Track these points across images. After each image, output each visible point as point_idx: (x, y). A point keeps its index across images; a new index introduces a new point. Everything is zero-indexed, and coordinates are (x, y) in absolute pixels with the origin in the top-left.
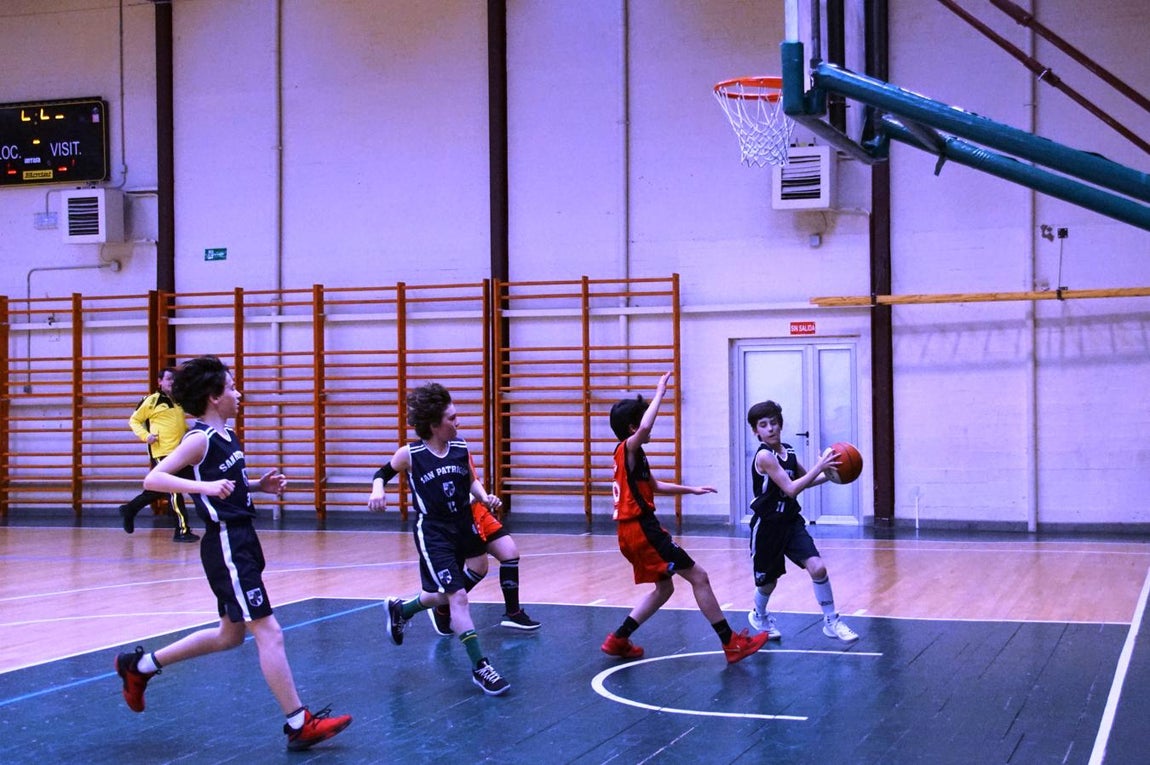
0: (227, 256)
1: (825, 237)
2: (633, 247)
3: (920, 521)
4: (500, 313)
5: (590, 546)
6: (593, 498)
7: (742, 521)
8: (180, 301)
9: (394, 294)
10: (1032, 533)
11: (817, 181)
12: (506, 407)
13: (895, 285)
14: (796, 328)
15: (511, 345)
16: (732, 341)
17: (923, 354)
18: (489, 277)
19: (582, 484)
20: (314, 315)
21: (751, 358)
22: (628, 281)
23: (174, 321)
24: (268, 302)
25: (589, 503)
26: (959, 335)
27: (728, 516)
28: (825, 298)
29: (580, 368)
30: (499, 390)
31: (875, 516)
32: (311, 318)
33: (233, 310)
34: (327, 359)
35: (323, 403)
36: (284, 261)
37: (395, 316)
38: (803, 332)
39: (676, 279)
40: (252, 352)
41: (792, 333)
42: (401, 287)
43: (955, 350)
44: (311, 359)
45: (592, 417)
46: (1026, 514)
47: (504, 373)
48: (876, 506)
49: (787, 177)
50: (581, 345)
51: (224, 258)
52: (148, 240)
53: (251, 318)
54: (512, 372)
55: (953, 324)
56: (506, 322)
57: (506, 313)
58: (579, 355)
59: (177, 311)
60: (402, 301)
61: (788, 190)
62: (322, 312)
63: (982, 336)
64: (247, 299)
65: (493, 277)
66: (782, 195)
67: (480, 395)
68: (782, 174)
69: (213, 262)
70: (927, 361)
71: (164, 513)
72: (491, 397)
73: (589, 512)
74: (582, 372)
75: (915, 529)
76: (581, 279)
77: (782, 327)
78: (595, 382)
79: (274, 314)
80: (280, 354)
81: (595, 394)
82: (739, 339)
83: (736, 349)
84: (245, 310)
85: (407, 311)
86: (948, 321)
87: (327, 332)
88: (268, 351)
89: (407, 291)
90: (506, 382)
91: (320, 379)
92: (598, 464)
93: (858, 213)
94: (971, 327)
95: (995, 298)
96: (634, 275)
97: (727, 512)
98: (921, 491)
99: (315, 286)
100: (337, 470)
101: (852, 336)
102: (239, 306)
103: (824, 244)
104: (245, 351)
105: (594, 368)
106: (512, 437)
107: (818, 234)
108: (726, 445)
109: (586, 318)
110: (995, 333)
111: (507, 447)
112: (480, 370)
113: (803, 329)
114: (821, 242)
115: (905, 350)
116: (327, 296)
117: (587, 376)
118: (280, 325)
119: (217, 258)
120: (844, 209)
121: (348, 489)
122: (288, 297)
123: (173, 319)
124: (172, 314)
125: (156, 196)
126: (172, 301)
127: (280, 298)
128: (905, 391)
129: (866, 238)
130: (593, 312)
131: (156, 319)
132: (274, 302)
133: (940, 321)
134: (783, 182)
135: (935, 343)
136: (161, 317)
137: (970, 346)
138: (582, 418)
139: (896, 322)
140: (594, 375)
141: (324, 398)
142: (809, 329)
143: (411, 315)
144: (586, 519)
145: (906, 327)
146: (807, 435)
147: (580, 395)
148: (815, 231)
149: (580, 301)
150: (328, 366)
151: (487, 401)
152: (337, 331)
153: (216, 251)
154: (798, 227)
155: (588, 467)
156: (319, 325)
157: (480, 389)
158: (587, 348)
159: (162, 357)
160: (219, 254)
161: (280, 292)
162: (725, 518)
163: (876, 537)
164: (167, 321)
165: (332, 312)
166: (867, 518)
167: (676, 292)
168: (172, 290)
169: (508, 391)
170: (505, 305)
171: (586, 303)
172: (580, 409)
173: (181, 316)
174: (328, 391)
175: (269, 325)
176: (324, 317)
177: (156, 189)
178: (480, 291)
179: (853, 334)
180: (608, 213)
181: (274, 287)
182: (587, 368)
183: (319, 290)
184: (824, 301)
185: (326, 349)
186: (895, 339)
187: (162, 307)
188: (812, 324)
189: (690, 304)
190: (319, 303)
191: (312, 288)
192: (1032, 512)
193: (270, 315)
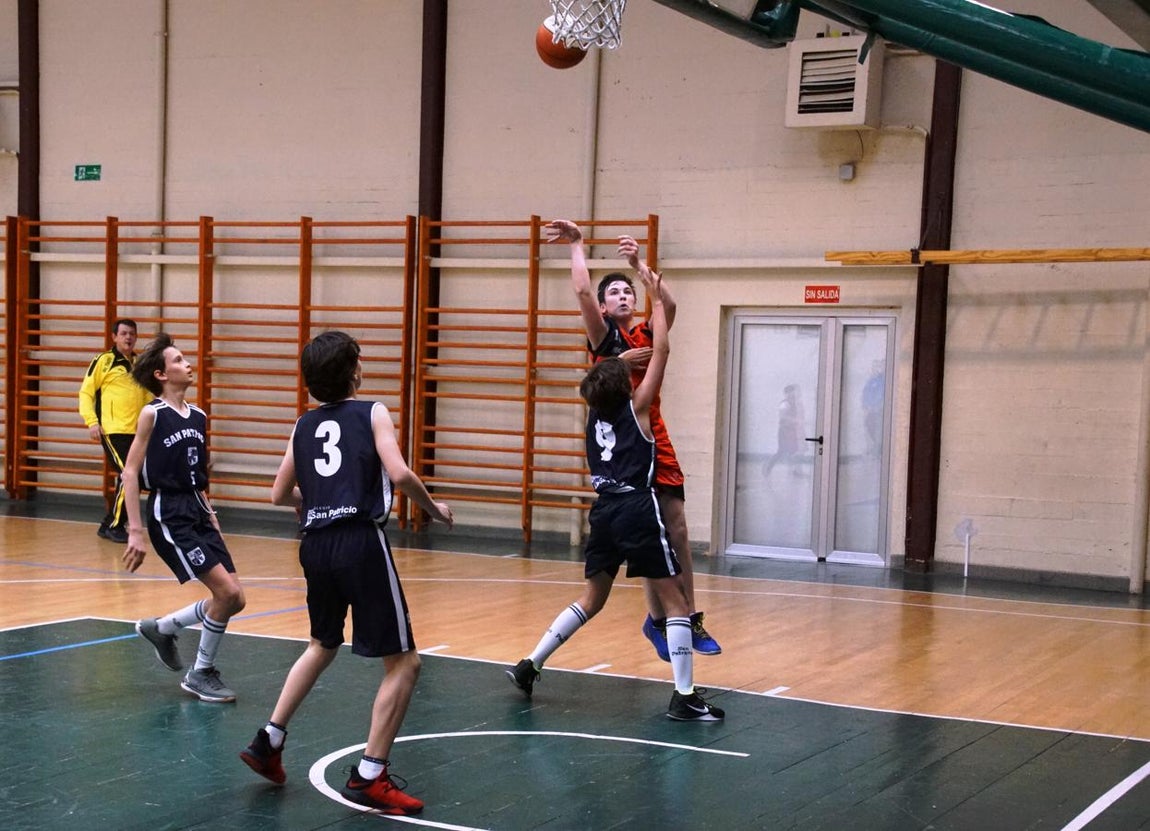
0: (102, 175)
1: (860, 167)
2: (602, 177)
3: (969, 566)
4: (426, 263)
5: (528, 572)
6: (535, 510)
7: (727, 552)
8: (46, 231)
9: (296, 232)
10: (1135, 594)
11: (849, 86)
12: (432, 385)
13: (956, 237)
14: (812, 294)
15: (440, 306)
16: (726, 310)
17: (990, 336)
18: (415, 213)
19: (520, 490)
20: (201, 255)
21: (750, 333)
22: (593, 223)
23: (37, 257)
24: (148, 236)
25: (528, 515)
26: (1046, 309)
27: (708, 544)
28: (846, 253)
29: (523, 339)
30: (421, 363)
31: (906, 557)
32: (196, 260)
33: (104, 246)
34: (216, 313)
35: (210, 369)
36: (170, 185)
37: (296, 261)
38: (823, 300)
39: (654, 221)
40: (129, 300)
41: (807, 300)
42: (306, 224)
43: (1037, 331)
44: (194, 313)
45: (538, 405)
46: (1129, 568)
47: (430, 340)
48: (908, 543)
49: (809, 81)
50: (526, 306)
51: (97, 177)
52: (8, 151)
53: (127, 256)
54: (441, 340)
55: (1038, 295)
56: (435, 275)
57: (437, 263)
58: (523, 321)
59: (42, 244)
60: (307, 241)
61: (808, 100)
62: (211, 252)
63: (1080, 310)
64: (122, 231)
65: (420, 213)
66: (800, 106)
67: (397, 369)
68: (802, 77)
69: (83, 182)
70: (994, 345)
71: (21, 498)
72: (413, 372)
73: (527, 527)
74: (525, 343)
75: (964, 578)
76: (529, 219)
77: (793, 293)
78: (543, 357)
79: (154, 252)
80: (161, 305)
81: (544, 374)
82: (737, 307)
83: (731, 322)
84: (121, 246)
85: (313, 254)
86: (1032, 288)
87: (216, 279)
88: (146, 300)
89: (314, 229)
90: (433, 353)
91: (206, 339)
92: (543, 466)
93: (911, 132)
94: (1063, 299)
95: (1096, 257)
96: (601, 216)
97: (707, 539)
98: (975, 526)
99: (201, 218)
100: (224, 455)
101: (891, 308)
102: (112, 240)
103: (859, 179)
104: (120, 298)
105: (542, 339)
106: (438, 425)
107: (849, 164)
108: (710, 449)
109: (535, 273)
110: (1099, 307)
111: (430, 436)
112: (398, 335)
113: (822, 295)
114: (854, 174)
115: (963, 328)
116: (217, 232)
117: (533, 349)
118: (163, 267)
119: (88, 178)
120: (889, 127)
121: (239, 480)
122: (172, 232)
123: (37, 254)
124: (36, 248)
125: (17, 93)
126: (35, 231)
127: (163, 233)
128: (960, 386)
129: (920, 168)
130: (544, 264)
131: (15, 253)
132: (154, 236)
133: (1016, 289)
134: (802, 88)
135: (1009, 318)
136: (21, 252)
137: (1062, 326)
138: (522, 405)
139: (953, 288)
140: (543, 348)
141: (210, 363)
142: (832, 294)
143: (319, 260)
144: (524, 537)
145: (969, 296)
146: (821, 440)
147: (522, 374)
148: (849, 159)
149: (527, 249)
150: (217, 322)
151: (407, 377)
152: (230, 278)
153: (89, 168)
154: (824, 154)
155: (529, 468)
156: (207, 269)
157: (397, 360)
158: (534, 311)
159: (21, 300)
160: (90, 173)
161: (163, 224)
162: (704, 546)
163: (906, 587)
164: (29, 255)
165: (225, 254)
166: (895, 558)
167: (653, 241)
168: (37, 217)
169: (435, 365)
170: (436, 252)
171: (536, 252)
172: (522, 391)
173: (47, 251)
174: (217, 355)
175: (148, 266)
176: (213, 259)
177: (17, 84)
178: (402, 232)
179: (891, 304)
180: (573, 130)
181: (154, 217)
182: (533, 339)
183: (207, 224)
184: (846, 256)
185: (216, 299)
186: (951, 312)
187: (22, 240)
188: (835, 288)
189: (672, 257)
190: (207, 241)
191: (198, 220)
192: (1137, 566)
193: (150, 254)
